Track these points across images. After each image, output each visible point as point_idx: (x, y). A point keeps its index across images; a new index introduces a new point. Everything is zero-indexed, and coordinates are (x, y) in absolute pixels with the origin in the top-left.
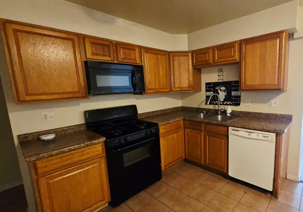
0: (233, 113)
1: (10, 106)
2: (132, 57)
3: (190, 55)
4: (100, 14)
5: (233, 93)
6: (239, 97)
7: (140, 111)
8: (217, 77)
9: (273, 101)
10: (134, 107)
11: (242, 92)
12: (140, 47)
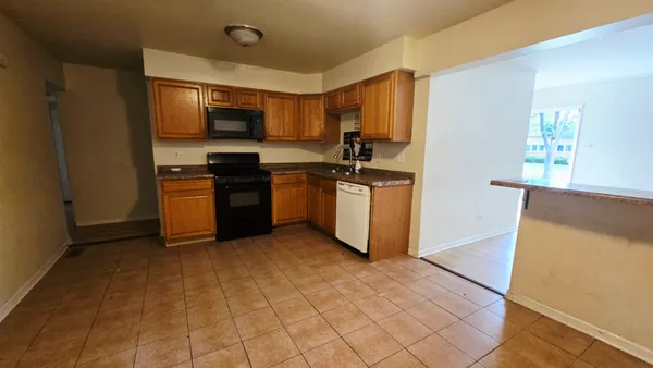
0: (362, 170)
1: (155, 143)
2: (252, 102)
3: (323, 98)
4: (223, 63)
5: (367, 146)
6: (371, 150)
7: (263, 160)
8: (354, 126)
9: (399, 156)
10: (256, 156)
11: (375, 144)
12: (263, 92)
